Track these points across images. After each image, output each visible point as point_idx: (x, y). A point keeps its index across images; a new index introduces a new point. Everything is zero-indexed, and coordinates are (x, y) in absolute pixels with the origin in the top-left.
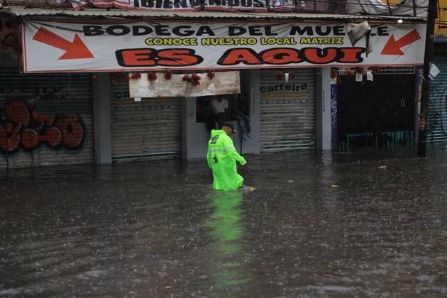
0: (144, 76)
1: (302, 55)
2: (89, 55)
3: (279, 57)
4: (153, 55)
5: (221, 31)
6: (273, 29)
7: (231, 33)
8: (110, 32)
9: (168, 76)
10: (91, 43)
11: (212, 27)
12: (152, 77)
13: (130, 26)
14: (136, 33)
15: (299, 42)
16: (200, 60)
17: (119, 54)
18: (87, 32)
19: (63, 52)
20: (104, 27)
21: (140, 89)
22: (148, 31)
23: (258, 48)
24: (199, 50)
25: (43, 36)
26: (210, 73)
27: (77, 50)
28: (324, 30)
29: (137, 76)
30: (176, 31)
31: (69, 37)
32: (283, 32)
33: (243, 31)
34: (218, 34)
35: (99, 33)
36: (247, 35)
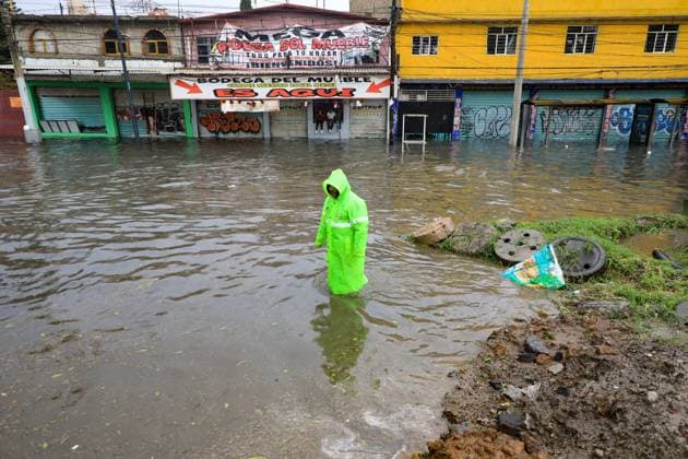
0: (228, 102)
1: (315, 92)
2: (200, 92)
3: (301, 93)
4: (232, 92)
5: (268, 80)
6: (298, 79)
7: (273, 80)
8: (210, 81)
9: (240, 101)
10: (201, 86)
11: (262, 78)
12: (232, 102)
13: (220, 78)
14: (223, 82)
15: (313, 86)
16: (256, 94)
17: (215, 91)
18: (199, 81)
19: (188, 90)
20: (207, 79)
21: (226, 108)
22: (229, 80)
23: (289, 89)
24: (256, 90)
25: (179, 83)
26: (262, 101)
27: (195, 89)
28: (328, 79)
29: (224, 101)
30: (243, 80)
31: (191, 83)
32: (304, 81)
33: (280, 80)
34: (266, 82)
35: (205, 82)
36: (282, 82)
